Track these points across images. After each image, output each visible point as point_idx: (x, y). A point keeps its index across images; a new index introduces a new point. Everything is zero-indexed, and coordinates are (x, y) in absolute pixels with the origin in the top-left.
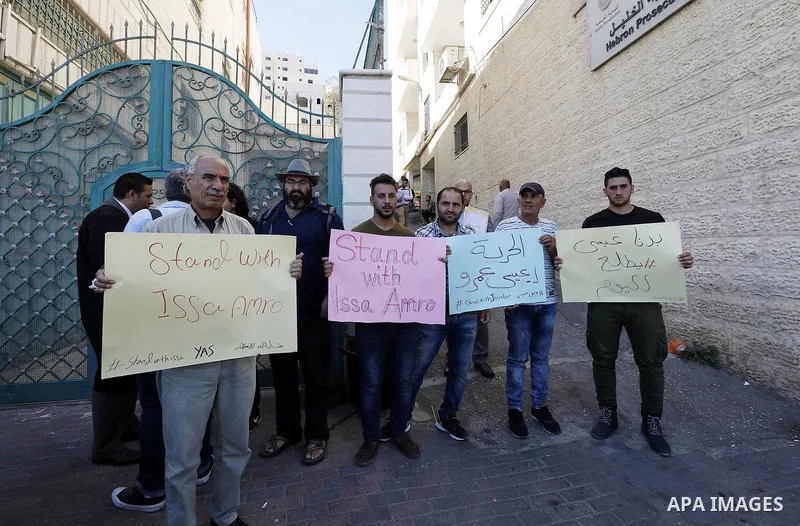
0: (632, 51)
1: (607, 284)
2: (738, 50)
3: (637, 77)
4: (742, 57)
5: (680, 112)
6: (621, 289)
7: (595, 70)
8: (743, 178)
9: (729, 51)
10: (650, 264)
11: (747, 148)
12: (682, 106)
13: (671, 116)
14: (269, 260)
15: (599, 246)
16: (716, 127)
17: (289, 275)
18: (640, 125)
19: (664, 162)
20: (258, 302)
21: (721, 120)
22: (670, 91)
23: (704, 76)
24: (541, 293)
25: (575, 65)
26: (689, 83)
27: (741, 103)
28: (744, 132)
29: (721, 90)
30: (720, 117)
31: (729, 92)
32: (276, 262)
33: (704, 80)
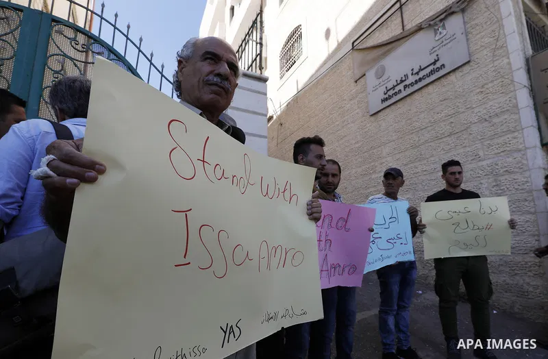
0: (399, 105)
1: (457, 243)
2: (474, 106)
3: (404, 121)
4: (476, 110)
5: (436, 142)
6: (467, 246)
7: (372, 115)
8: (482, 181)
9: (468, 106)
10: (489, 227)
11: (484, 163)
12: (438, 138)
13: (430, 144)
14: (287, 194)
15: (453, 214)
16: (462, 150)
17: (307, 217)
18: (407, 150)
19: (425, 173)
20: (279, 251)
21: (465, 147)
22: (428, 128)
23: (452, 120)
24: (410, 252)
25: (356, 111)
26: (442, 125)
27: (478, 137)
28: (481, 153)
29: (463, 129)
30: (464, 145)
31: (469, 130)
32: (294, 198)
33: (452, 122)
